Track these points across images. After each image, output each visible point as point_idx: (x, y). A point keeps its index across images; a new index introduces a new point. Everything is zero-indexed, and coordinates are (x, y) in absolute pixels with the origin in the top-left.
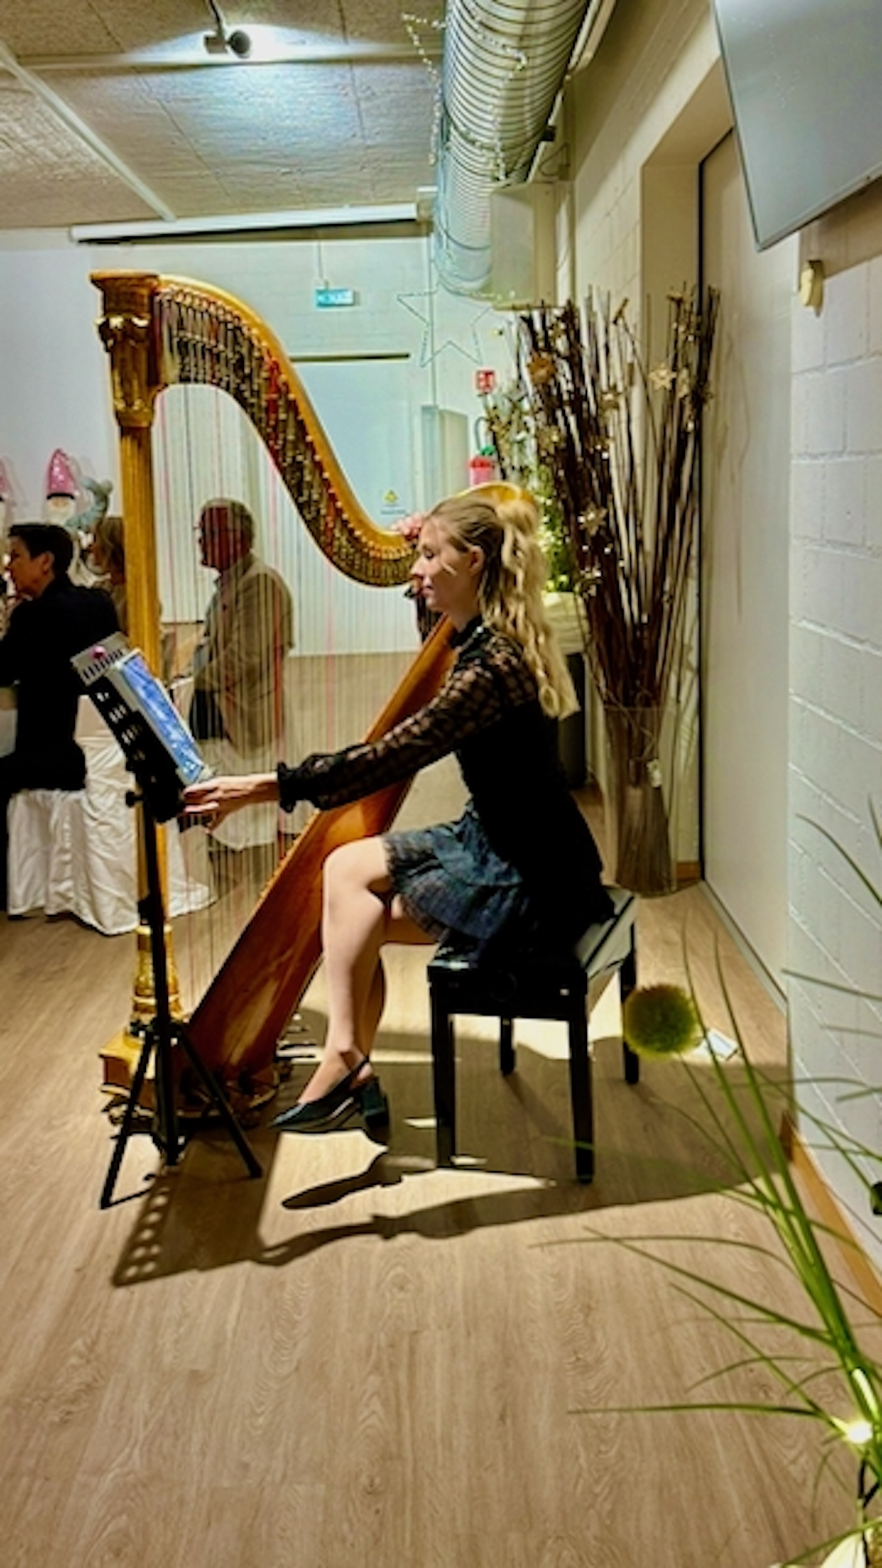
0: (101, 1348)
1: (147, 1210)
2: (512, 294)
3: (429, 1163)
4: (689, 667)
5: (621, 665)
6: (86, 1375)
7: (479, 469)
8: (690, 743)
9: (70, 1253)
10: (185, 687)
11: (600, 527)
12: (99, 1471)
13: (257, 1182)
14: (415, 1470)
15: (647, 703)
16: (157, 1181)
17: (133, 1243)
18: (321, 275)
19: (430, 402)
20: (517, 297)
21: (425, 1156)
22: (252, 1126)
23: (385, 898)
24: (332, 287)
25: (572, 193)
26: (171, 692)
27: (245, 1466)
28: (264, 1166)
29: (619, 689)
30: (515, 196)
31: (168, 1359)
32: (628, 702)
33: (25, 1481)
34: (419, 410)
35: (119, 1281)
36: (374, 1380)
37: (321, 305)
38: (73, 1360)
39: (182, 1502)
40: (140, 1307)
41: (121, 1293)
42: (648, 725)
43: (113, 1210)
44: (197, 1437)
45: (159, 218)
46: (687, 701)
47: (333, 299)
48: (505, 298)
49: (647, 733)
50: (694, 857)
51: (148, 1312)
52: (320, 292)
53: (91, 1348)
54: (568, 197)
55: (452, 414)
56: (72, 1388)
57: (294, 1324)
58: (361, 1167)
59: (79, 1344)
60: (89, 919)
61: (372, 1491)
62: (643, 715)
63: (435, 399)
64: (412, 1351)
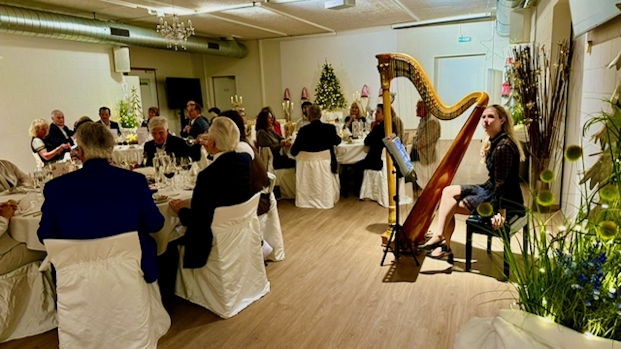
0: (379, 293)
1: (391, 268)
2: (516, 39)
3: (462, 270)
4: (560, 147)
5: (537, 146)
6: (376, 298)
7: (505, 87)
8: (559, 170)
9: (373, 274)
10: (410, 147)
11: (533, 107)
12: (378, 317)
13: (419, 267)
14: (450, 331)
15: (545, 158)
16: (394, 263)
17: (388, 274)
18: (460, 33)
19: (491, 67)
20: (517, 40)
21: (462, 268)
22: (418, 255)
23: (458, 201)
24: (464, 36)
25: (537, 10)
26: (406, 148)
27: (410, 323)
28: (420, 264)
29: (536, 152)
30: (519, 12)
31: (394, 299)
32: (539, 157)
33: (361, 315)
34: (487, 70)
35: (384, 281)
36: (442, 313)
37: (460, 41)
38: (373, 295)
39: (395, 326)
40: (388, 287)
41: (384, 284)
42: (545, 163)
43: (383, 267)
44: (400, 315)
45: (415, 21)
46: (559, 159)
47: (463, 40)
48: (513, 40)
49: (544, 166)
50: (558, 203)
51: (390, 289)
52: (460, 38)
53: (377, 293)
54: (535, 12)
55: (497, 71)
56: (373, 300)
57: (424, 298)
58: (445, 268)
59: (374, 292)
60: (381, 203)
61: (439, 333)
62: (543, 161)
63: (492, 66)
64: (453, 309)
